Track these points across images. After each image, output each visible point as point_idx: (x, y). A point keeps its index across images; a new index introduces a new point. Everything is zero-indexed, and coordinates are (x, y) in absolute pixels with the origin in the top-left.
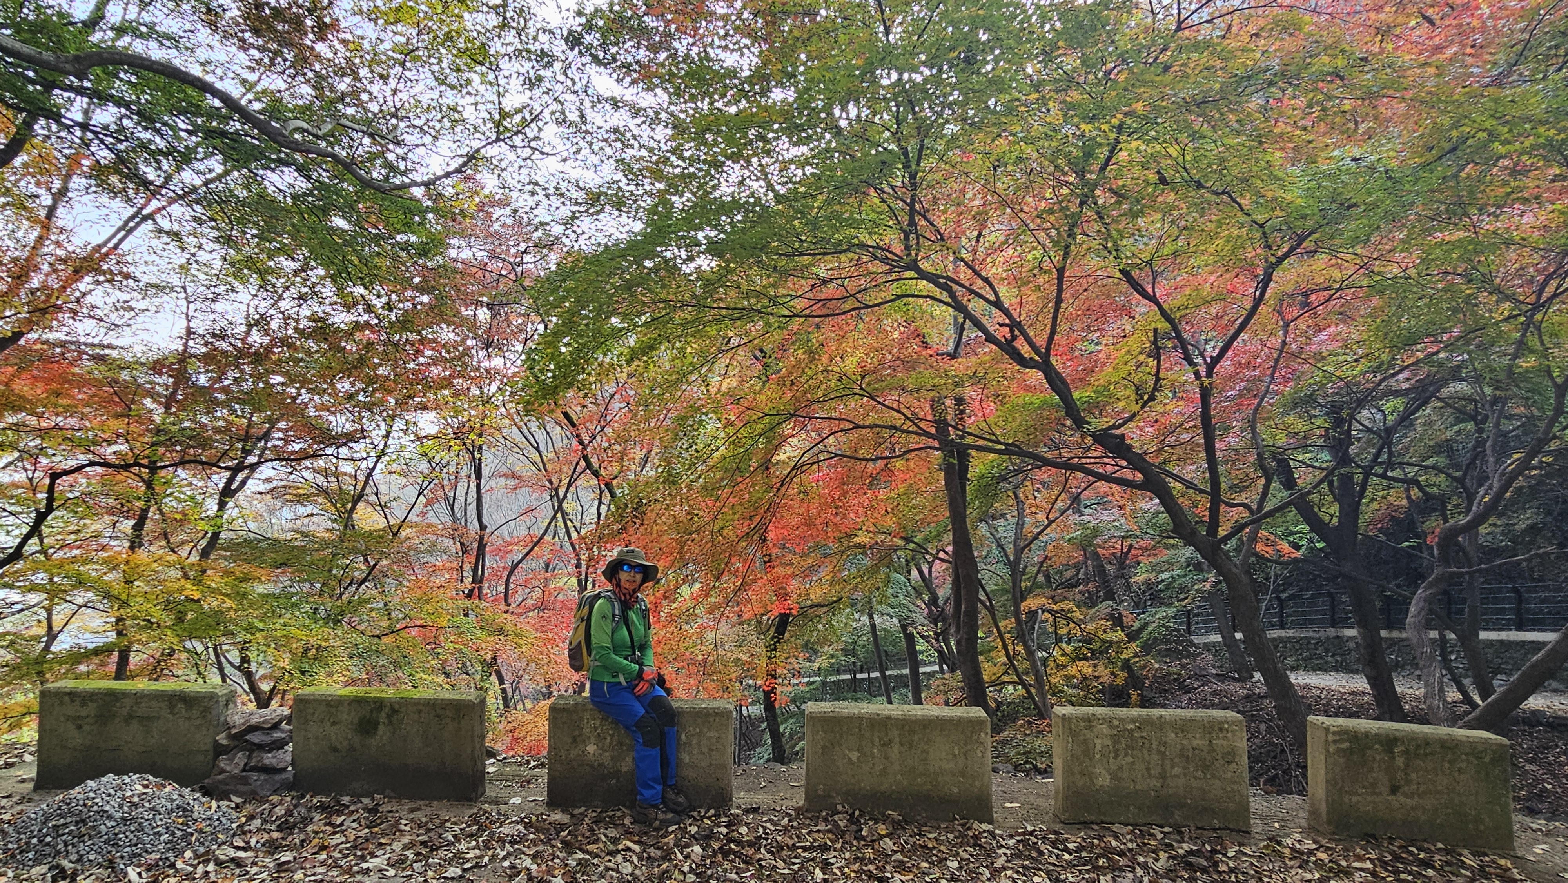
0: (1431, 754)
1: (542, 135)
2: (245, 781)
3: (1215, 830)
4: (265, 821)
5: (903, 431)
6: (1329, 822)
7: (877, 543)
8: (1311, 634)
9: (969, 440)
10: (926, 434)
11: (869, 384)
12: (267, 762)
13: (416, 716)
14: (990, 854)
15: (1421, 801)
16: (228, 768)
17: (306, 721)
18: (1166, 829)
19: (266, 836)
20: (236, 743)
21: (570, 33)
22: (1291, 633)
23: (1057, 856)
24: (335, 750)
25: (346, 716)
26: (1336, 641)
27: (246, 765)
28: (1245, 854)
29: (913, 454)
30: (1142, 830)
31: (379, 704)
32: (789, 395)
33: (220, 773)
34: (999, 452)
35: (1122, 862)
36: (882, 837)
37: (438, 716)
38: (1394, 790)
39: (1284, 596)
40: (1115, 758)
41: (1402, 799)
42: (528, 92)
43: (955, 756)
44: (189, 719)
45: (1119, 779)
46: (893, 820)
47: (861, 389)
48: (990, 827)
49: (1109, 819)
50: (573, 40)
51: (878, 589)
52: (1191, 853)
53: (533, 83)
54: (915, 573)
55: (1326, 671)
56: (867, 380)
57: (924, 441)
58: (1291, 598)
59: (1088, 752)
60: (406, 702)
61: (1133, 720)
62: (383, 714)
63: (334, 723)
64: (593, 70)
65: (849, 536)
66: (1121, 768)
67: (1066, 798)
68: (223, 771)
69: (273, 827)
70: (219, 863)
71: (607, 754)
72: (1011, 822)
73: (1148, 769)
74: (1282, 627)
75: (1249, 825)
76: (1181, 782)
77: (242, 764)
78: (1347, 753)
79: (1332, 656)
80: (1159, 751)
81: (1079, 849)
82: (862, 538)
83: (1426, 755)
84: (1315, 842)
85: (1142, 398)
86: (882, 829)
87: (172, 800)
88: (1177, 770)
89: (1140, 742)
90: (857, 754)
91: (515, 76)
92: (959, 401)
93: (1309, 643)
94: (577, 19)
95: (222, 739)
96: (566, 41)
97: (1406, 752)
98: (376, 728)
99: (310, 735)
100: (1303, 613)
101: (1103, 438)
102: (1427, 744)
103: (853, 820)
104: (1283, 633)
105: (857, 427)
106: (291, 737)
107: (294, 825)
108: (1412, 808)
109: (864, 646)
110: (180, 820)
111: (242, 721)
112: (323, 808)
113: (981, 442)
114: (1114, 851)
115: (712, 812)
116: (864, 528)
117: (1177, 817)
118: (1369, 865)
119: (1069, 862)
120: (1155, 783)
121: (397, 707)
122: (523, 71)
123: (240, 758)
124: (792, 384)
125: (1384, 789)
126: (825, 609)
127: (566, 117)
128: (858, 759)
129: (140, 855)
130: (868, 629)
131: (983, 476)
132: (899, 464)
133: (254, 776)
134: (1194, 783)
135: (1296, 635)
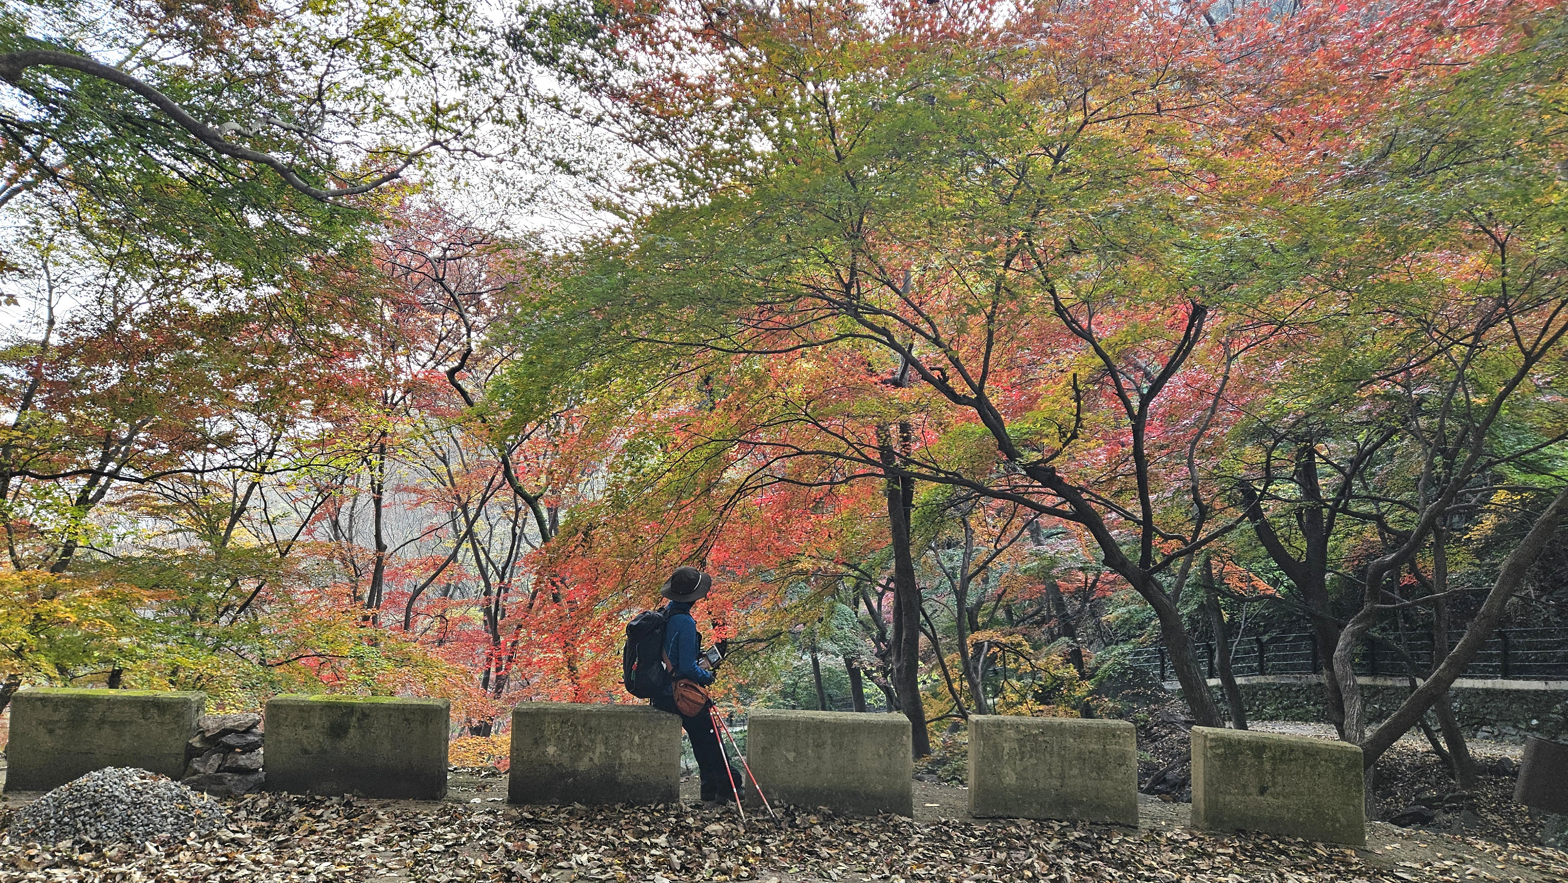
0: (1296, 760)
1: (477, 133)
2: (220, 781)
3: (1107, 825)
4: (250, 813)
5: (847, 458)
6: (1206, 819)
7: (819, 569)
8: (1292, 681)
9: (914, 468)
10: (869, 461)
11: (814, 410)
12: (241, 763)
13: (386, 721)
14: (907, 838)
15: (1286, 802)
16: (202, 770)
17: (279, 726)
18: (1065, 824)
19: (254, 824)
20: (208, 746)
21: (513, 31)
22: (1270, 679)
23: (964, 840)
24: (306, 752)
25: (319, 722)
26: (1319, 689)
27: (220, 766)
28: (1128, 842)
29: (858, 479)
30: (1042, 823)
31: (351, 709)
32: (735, 419)
33: (194, 774)
34: (940, 480)
35: (1019, 843)
36: (812, 825)
37: (407, 720)
38: (1263, 791)
39: (1265, 638)
40: (1021, 760)
41: (1270, 799)
42: (464, 89)
43: (880, 756)
44: (162, 723)
45: (1024, 779)
46: (824, 813)
47: (806, 414)
48: (909, 820)
49: (1014, 814)
50: (515, 40)
51: (821, 620)
52: (1081, 839)
53: (468, 79)
54: (863, 607)
55: (1306, 721)
56: (811, 405)
57: (869, 468)
58: (1272, 640)
59: (997, 754)
60: (377, 708)
61: (1037, 726)
62: (354, 719)
63: (306, 728)
64: (533, 67)
65: (791, 562)
66: (1025, 769)
67: (977, 795)
68: (196, 772)
69: (259, 818)
70: (222, 843)
71: (565, 755)
72: (929, 817)
73: (1049, 770)
74: (1262, 673)
75: (1137, 822)
76: (1079, 781)
77: (216, 766)
78: (1223, 758)
79: (1314, 705)
80: (1059, 754)
81: (983, 835)
82: (805, 564)
83: (1291, 760)
84: (1191, 834)
85: (1065, 436)
86: (813, 819)
87: (171, 790)
88: (1075, 771)
89: (1044, 745)
90: (793, 754)
91: (450, 71)
92: (905, 427)
93: (1290, 690)
94: (520, 17)
95: (196, 742)
96: (508, 39)
97: (1273, 758)
98: (346, 731)
99: (282, 739)
100: (1284, 658)
101: (1034, 471)
102: (1292, 750)
103: (787, 813)
104: (1262, 679)
105: (801, 453)
106: (263, 741)
107: (278, 816)
108: (1278, 807)
109: (806, 689)
110: (182, 807)
111: (215, 725)
112: (300, 803)
113: (924, 471)
114: (1012, 836)
115: (661, 806)
116: (807, 554)
117: (1075, 813)
118: (1231, 851)
119: (973, 844)
120: (1056, 783)
121: (367, 712)
122: (459, 67)
123: (215, 760)
124: (738, 408)
125: (1253, 790)
126: (763, 645)
127: (503, 115)
128: (795, 758)
129: (152, 834)
130: (810, 668)
131: (926, 504)
132: (843, 489)
133: (229, 776)
134: (1089, 783)
135: (1276, 681)
